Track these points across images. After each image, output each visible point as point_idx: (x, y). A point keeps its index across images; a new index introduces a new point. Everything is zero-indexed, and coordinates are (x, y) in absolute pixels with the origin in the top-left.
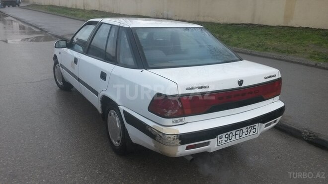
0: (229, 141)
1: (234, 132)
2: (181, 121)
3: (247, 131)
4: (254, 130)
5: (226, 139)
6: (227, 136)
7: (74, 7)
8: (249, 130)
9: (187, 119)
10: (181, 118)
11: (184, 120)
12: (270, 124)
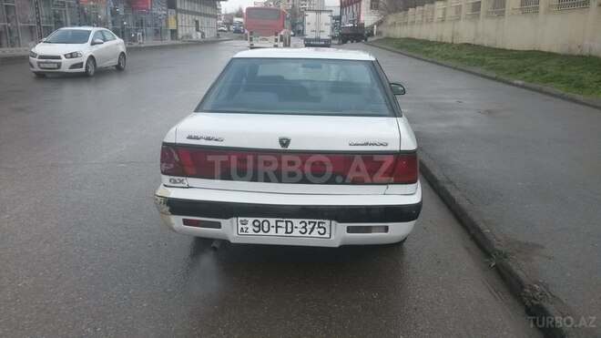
0: (261, 233)
1: (272, 221)
2: (181, 182)
3: (304, 227)
4: (322, 231)
5: (257, 229)
6: (257, 224)
7: (439, 40)
8: (309, 227)
9: (191, 181)
10: (181, 178)
11: (185, 181)
12: (368, 230)
